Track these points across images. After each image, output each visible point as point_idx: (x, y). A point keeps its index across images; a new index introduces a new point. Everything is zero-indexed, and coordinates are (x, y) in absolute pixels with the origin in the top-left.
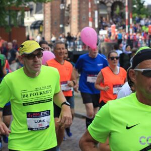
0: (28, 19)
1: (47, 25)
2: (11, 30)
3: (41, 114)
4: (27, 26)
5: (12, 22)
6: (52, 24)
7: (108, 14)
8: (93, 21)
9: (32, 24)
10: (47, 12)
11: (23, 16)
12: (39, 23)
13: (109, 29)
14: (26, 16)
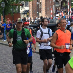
0: (22, 10)
1: (31, 12)
2: (13, 15)
4: (21, 13)
5: (14, 11)
6: (33, 12)
7: (60, 6)
8: (53, 10)
10: (31, 6)
11: (19, 8)
12: (27, 11)
13: (60, 13)
14: (21, 8)
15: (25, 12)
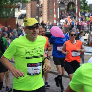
0: (17, 13)
2: (7, 20)
3: (37, 64)
4: (17, 17)
5: (8, 15)
7: (66, 10)
8: (57, 14)
9: (20, 16)
10: (29, 9)
11: (14, 11)
12: (24, 15)
13: (66, 19)
14: (16, 11)
15: (21, 16)
